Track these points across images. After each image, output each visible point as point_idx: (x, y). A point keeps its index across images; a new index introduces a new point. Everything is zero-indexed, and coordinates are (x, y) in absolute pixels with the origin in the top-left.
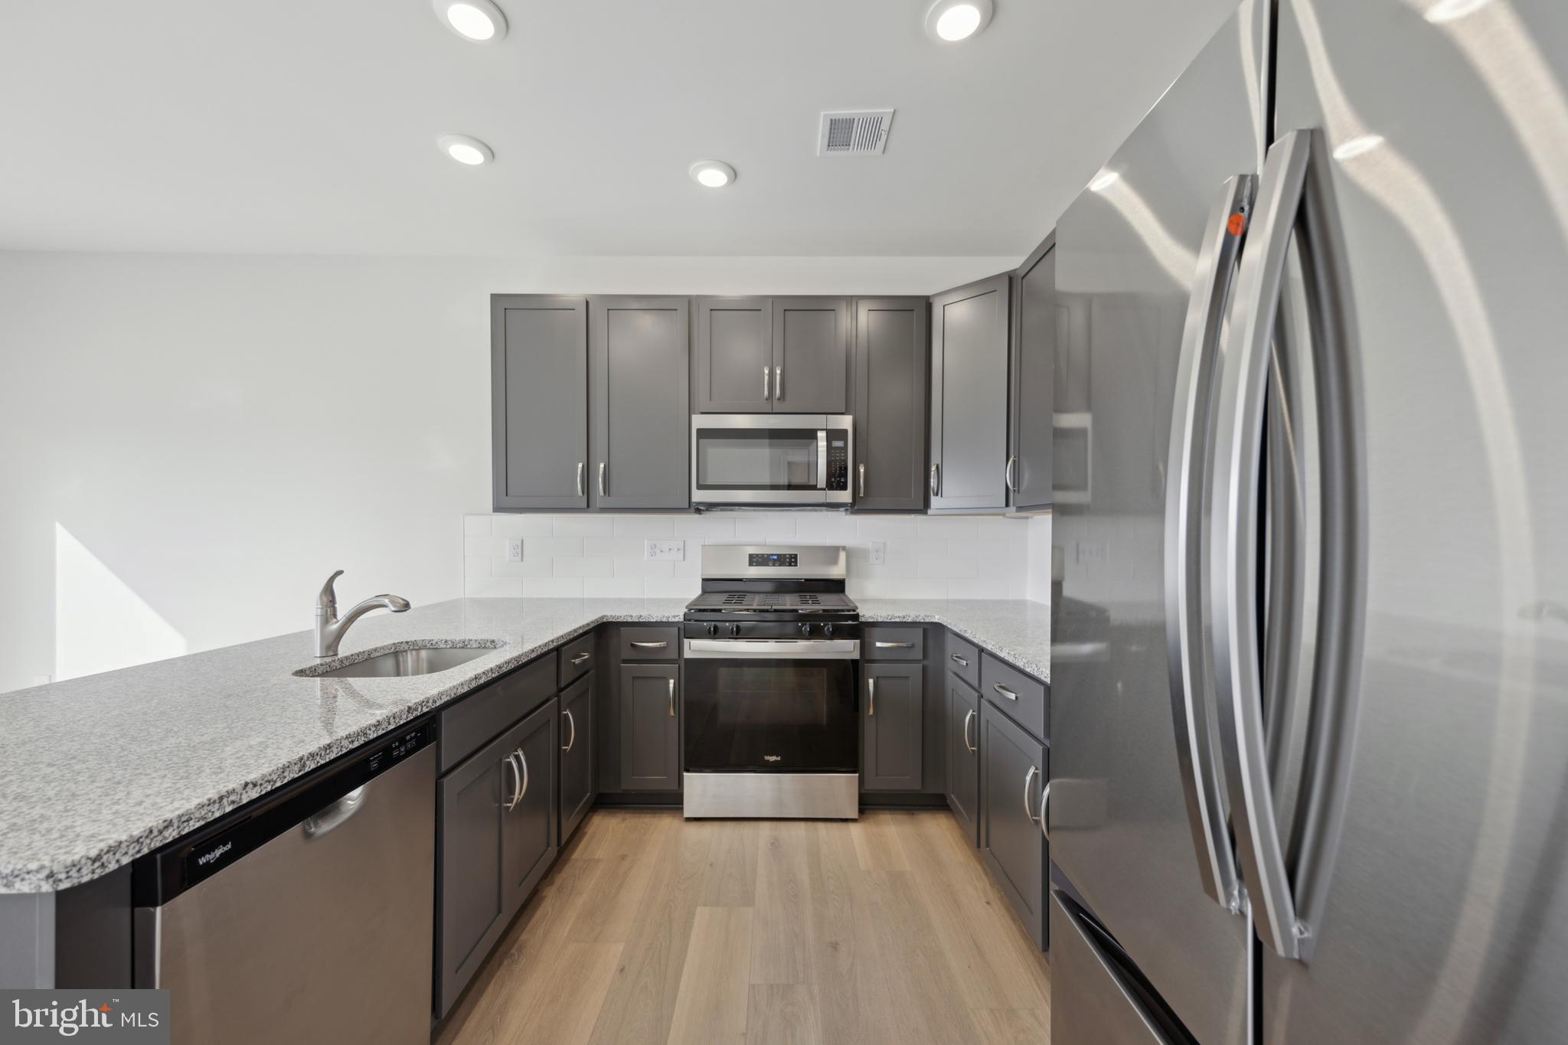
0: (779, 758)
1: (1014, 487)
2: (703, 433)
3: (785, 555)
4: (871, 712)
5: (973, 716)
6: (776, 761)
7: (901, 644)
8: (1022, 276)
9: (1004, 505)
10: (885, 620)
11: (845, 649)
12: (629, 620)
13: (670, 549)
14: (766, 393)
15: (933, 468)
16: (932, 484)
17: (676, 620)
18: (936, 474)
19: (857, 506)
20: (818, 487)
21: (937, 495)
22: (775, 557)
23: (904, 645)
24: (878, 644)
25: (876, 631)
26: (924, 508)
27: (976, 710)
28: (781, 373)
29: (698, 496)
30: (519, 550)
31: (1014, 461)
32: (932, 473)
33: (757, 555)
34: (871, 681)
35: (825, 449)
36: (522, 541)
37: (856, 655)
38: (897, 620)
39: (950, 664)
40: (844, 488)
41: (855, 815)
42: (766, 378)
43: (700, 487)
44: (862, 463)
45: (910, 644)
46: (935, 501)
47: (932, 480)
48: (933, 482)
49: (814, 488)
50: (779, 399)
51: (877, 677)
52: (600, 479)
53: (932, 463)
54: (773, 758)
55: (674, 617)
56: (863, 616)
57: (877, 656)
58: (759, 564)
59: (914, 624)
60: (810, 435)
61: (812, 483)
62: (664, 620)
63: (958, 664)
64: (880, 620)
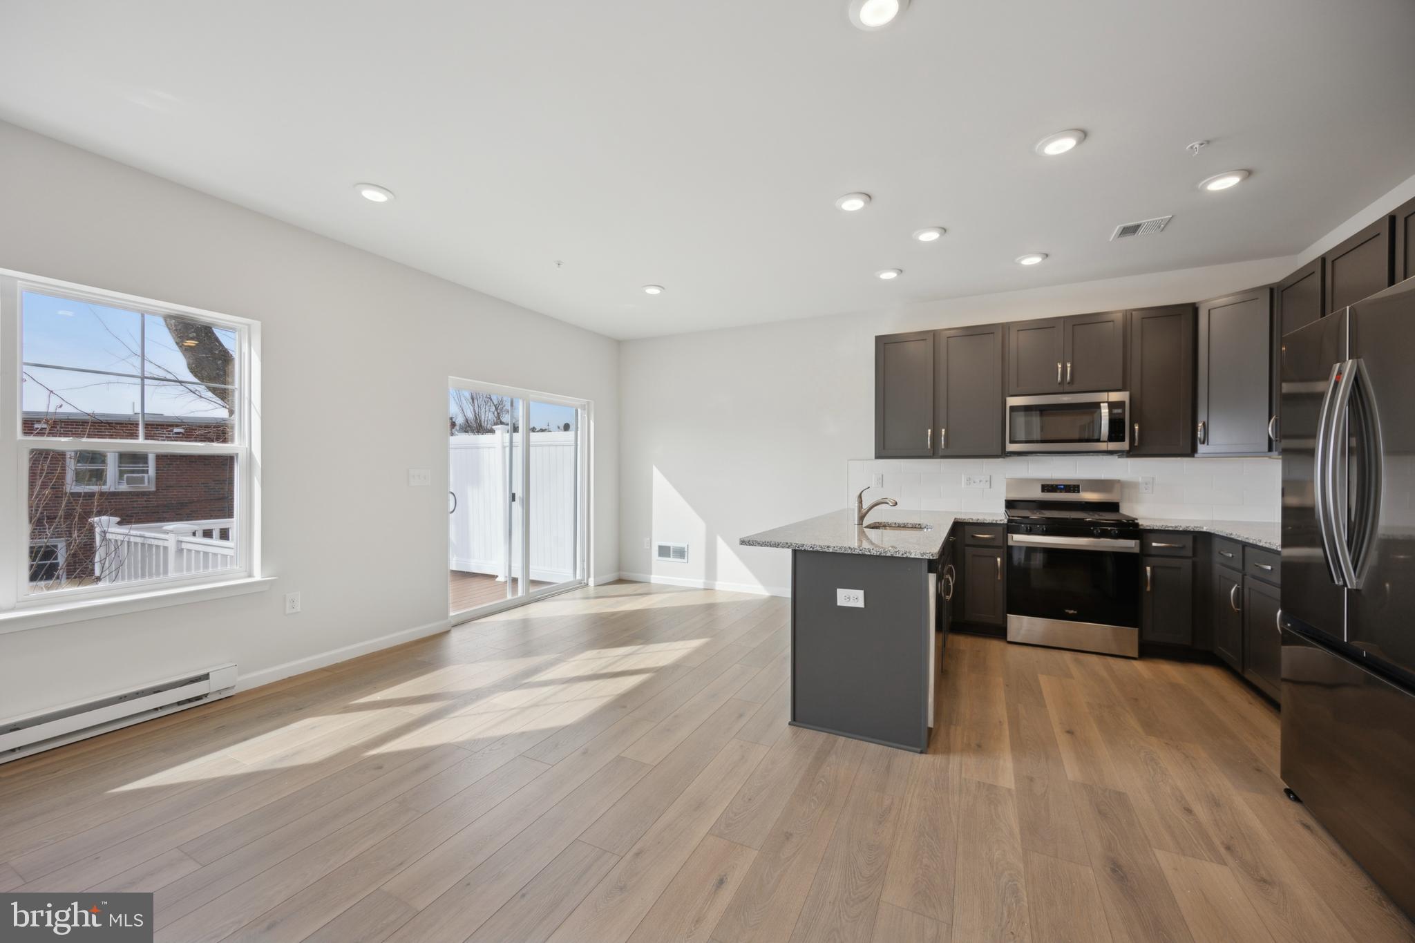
0: (1076, 612)
1: (1276, 437)
2: (1013, 409)
3: (1069, 485)
4: (1148, 589)
5: (1237, 589)
6: (1073, 614)
7: (1173, 545)
8: (1283, 289)
9: (1267, 450)
10: (1160, 528)
11: (1130, 545)
12: (971, 521)
13: (980, 481)
14: (1059, 379)
15: (1200, 425)
16: (1199, 436)
17: (1002, 522)
18: (1203, 429)
19: (1133, 452)
20: (1101, 440)
21: (1203, 443)
22: (1062, 487)
23: (1177, 546)
24: (1154, 544)
25: (1152, 536)
26: (1192, 452)
27: (1240, 584)
28: (1071, 366)
29: (1011, 447)
30: (881, 481)
31: (1276, 420)
32: (1199, 428)
33: (1048, 485)
34: (1148, 569)
35: (1108, 414)
36: (882, 476)
37: (1137, 550)
38: (1170, 529)
39: (1217, 559)
40: (1123, 440)
41: (1136, 655)
42: (1060, 370)
43: (1012, 442)
44: (1137, 422)
45: (1181, 545)
46: (1201, 448)
47: (1199, 433)
48: (1200, 434)
49: (1098, 440)
50: (1069, 383)
51: (1154, 567)
52: (943, 438)
53: (1199, 421)
54: (1072, 612)
55: (1001, 520)
56: (1142, 525)
57: (1153, 552)
58: (1049, 491)
59: (1185, 532)
60: (1097, 405)
61: (1096, 437)
62: (994, 522)
63: (1222, 557)
64: (1155, 528)
